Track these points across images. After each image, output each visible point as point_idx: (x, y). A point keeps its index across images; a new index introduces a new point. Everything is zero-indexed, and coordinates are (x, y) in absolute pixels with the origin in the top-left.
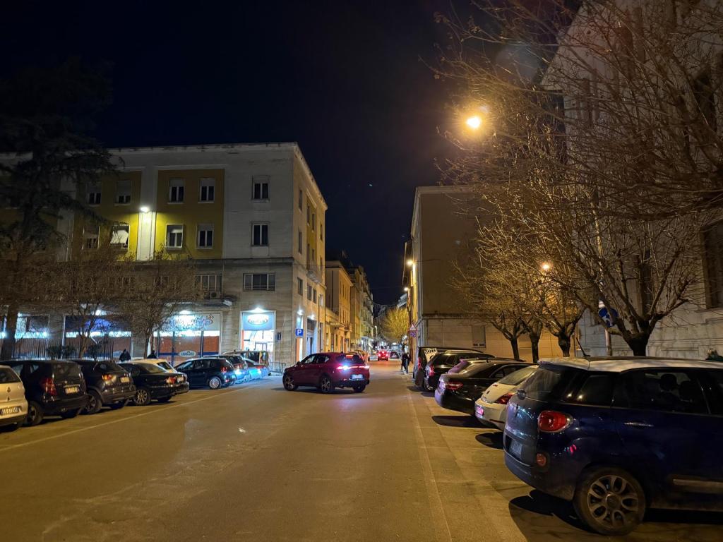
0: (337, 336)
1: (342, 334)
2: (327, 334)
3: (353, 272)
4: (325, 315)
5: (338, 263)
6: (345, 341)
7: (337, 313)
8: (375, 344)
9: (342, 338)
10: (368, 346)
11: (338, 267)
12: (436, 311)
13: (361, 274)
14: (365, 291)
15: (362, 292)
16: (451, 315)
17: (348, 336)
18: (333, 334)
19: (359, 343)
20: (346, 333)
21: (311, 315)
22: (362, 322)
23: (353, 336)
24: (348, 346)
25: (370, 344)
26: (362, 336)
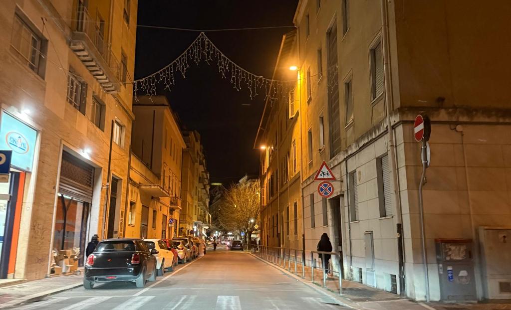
0: (155, 211)
1: (166, 211)
2: (132, 204)
3: (188, 135)
4: (130, 168)
5: (164, 100)
6: (170, 222)
7: (158, 176)
8: (209, 233)
9: (165, 217)
10: (201, 235)
11: (163, 105)
12: (441, 100)
13: (197, 141)
14: (201, 163)
15: (197, 164)
16: (487, 111)
17: (176, 215)
18: (145, 208)
19: (191, 229)
20: (172, 211)
21: (82, 147)
22: (196, 202)
23: (183, 218)
24: (175, 231)
25: (204, 232)
26: (195, 220)
